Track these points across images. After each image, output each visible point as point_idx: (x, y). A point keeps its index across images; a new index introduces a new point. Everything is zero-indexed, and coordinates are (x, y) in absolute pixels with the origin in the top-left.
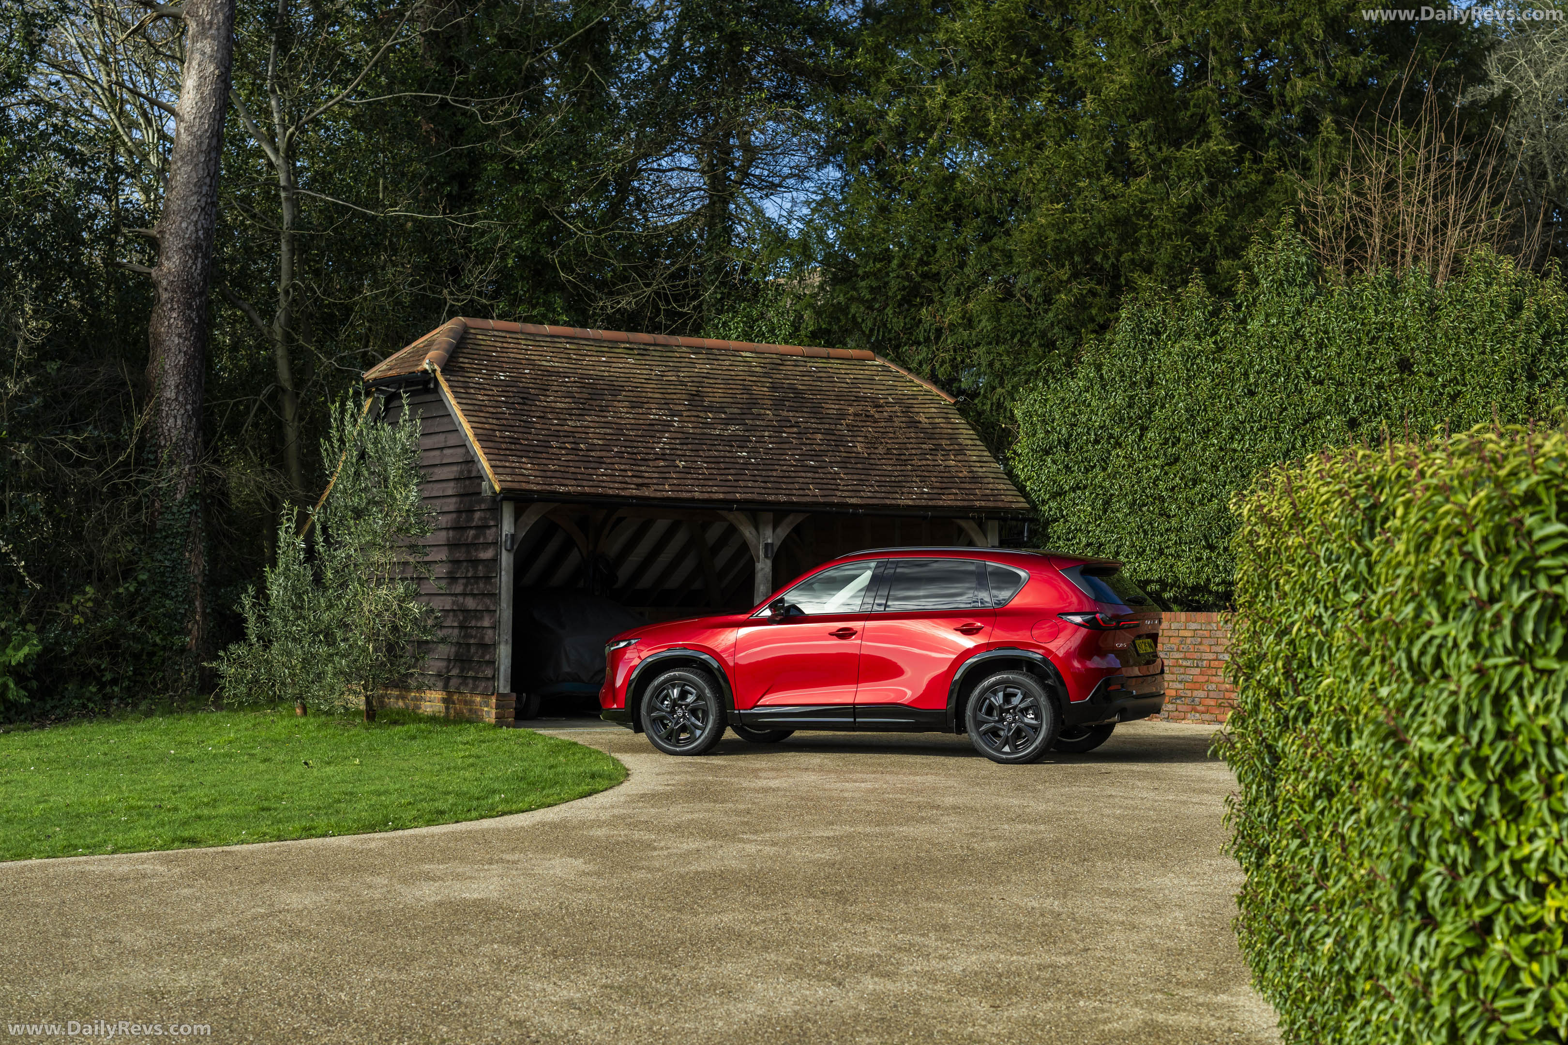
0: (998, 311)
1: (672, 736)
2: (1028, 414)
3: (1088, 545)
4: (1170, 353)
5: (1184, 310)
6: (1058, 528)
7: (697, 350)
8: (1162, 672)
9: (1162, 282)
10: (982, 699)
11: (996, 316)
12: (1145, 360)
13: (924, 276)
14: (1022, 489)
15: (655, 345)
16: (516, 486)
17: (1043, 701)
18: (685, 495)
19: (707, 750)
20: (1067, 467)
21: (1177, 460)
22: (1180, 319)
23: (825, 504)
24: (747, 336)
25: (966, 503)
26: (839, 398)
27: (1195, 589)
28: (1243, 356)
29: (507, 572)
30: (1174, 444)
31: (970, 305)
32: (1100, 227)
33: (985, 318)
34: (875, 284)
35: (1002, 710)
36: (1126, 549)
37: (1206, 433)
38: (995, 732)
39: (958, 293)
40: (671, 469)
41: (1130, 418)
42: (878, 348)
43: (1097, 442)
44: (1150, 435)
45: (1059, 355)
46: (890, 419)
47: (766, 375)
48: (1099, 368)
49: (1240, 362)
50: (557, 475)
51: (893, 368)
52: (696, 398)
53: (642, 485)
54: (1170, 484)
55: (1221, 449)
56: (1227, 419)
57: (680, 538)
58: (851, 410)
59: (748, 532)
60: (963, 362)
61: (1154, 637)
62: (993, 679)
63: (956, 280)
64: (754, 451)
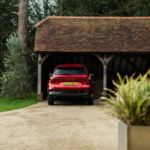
15: (95, 19)
16: (38, 50)
29: (40, 69)
40: (80, 46)
46: (149, 32)
47: (120, 24)
50: (50, 48)
52: (97, 30)
58: (139, 30)
59: (101, 59)
64: (105, 41)
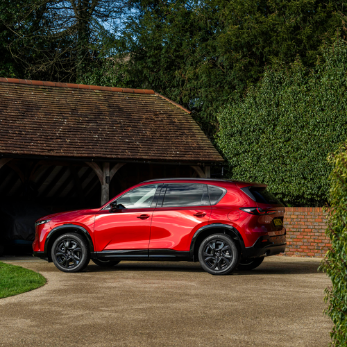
0: (210, 73)
1: (66, 264)
2: (224, 119)
3: (250, 177)
4: (286, 92)
5: (292, 73)
6: (237, 170)
7: (75, 89)
8: (285, 234)
9: (283, 60)
10: (206, 246)
11: (209, 75)
12: (275, 95)
13: (177, 56)
14: (220, 152)
15: (56, 87)
17: (233, 247)
18: (70, 155)
19: (81, 270)
20: (241, 142)
21: (289, 139)
22: (290, 77)
23: (133, 159)
24: (98, 82)
25: (196, 159)
26: (139, 111)
27: (298, 197)
28: (319, 93)
30: (288, 132)
31: (197, 70)
32: (255, 36)
33: (204, 76)
34: (154, 60)
35: (215, 251)
36: (267, 179)
37: (302, 127)
38: (211, 261)
39: (192, 65)
40: (64, 143)
41: (269, 121)
42: (156, 89)
43: (254, 131)
44: (278, 128)
45: (237, 92)
46: (162, 121)
47: (106, 100)
48: (255, 98)
49: (317, 96)
51: (163, 98)
53: (51, 150)
54: (287, 150)
55: (309, 135)
56: (312, 122)
57: (66, 174)
58: (144, 117)
59: (98, 171)
60: (194, 95)
61: (282, 218)
62: (211, 237)
63: (191, 59)
64: (101, 135)
